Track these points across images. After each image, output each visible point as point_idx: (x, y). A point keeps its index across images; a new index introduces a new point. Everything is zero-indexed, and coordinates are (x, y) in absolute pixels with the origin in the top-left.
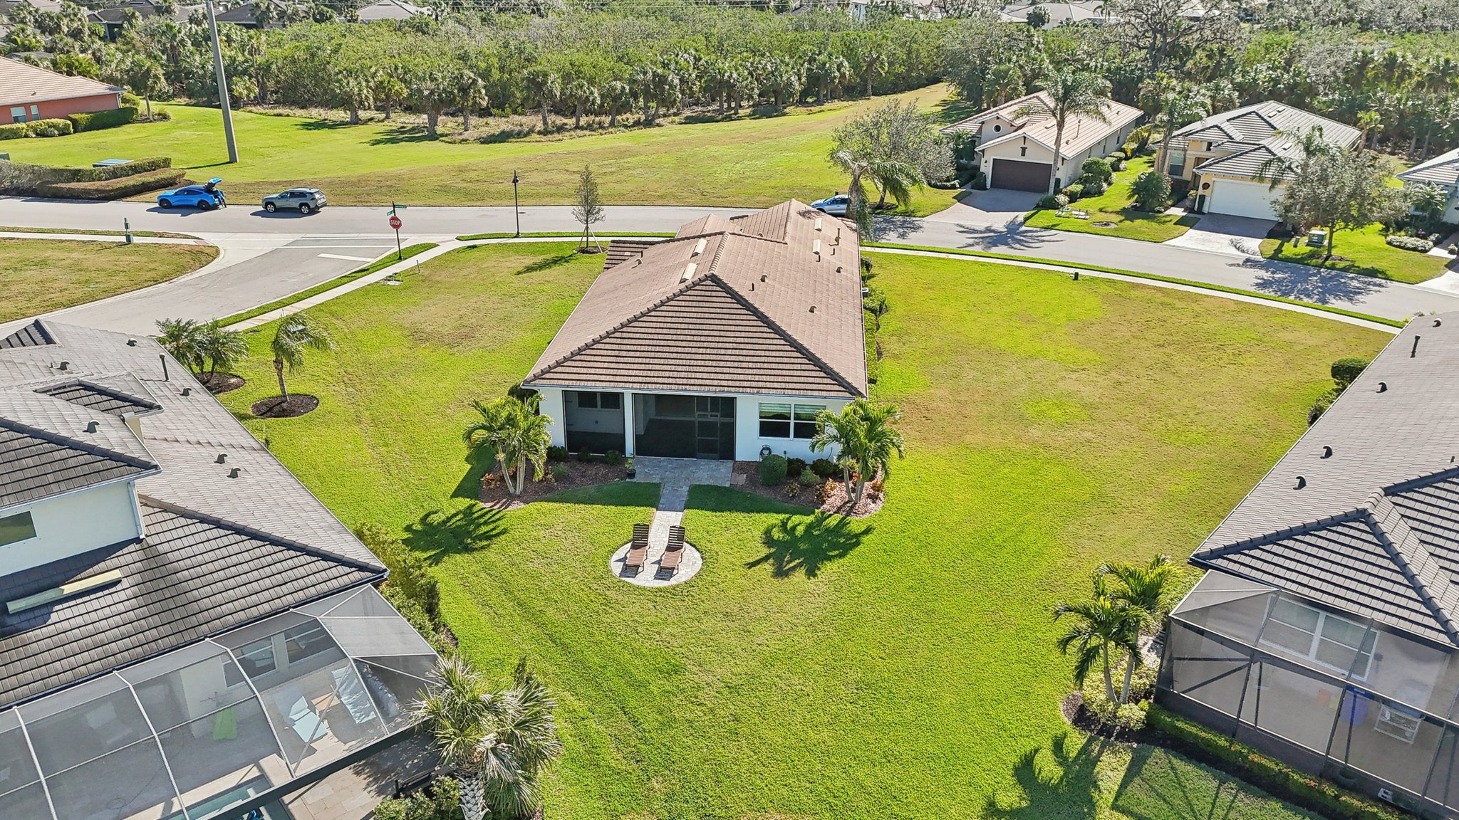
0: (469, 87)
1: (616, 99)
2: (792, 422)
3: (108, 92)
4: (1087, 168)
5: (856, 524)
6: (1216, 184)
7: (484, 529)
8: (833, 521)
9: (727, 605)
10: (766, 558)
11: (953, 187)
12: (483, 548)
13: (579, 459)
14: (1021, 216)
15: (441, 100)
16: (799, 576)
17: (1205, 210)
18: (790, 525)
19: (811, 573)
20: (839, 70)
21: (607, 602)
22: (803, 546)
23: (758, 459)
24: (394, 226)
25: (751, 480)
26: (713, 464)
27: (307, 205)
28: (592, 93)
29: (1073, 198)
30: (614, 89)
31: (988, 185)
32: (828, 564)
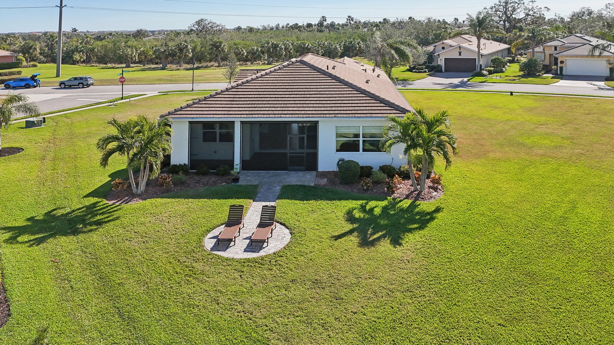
0: (184, 49)
2: (361, 139)
5: (425, 206)
6: (567, 61)
10: (351, 232)
11: (425, 72)
15: (169, 54)
17: (564, 73)
18: (368, 208)
19: (396, 242)
23: (335, 168)
24: (121, 82)
26: (300, 174)
27: (82, 83)
28: (243, 51)
29: (490, 72)
30: (253, 50)
31: (444, 71)
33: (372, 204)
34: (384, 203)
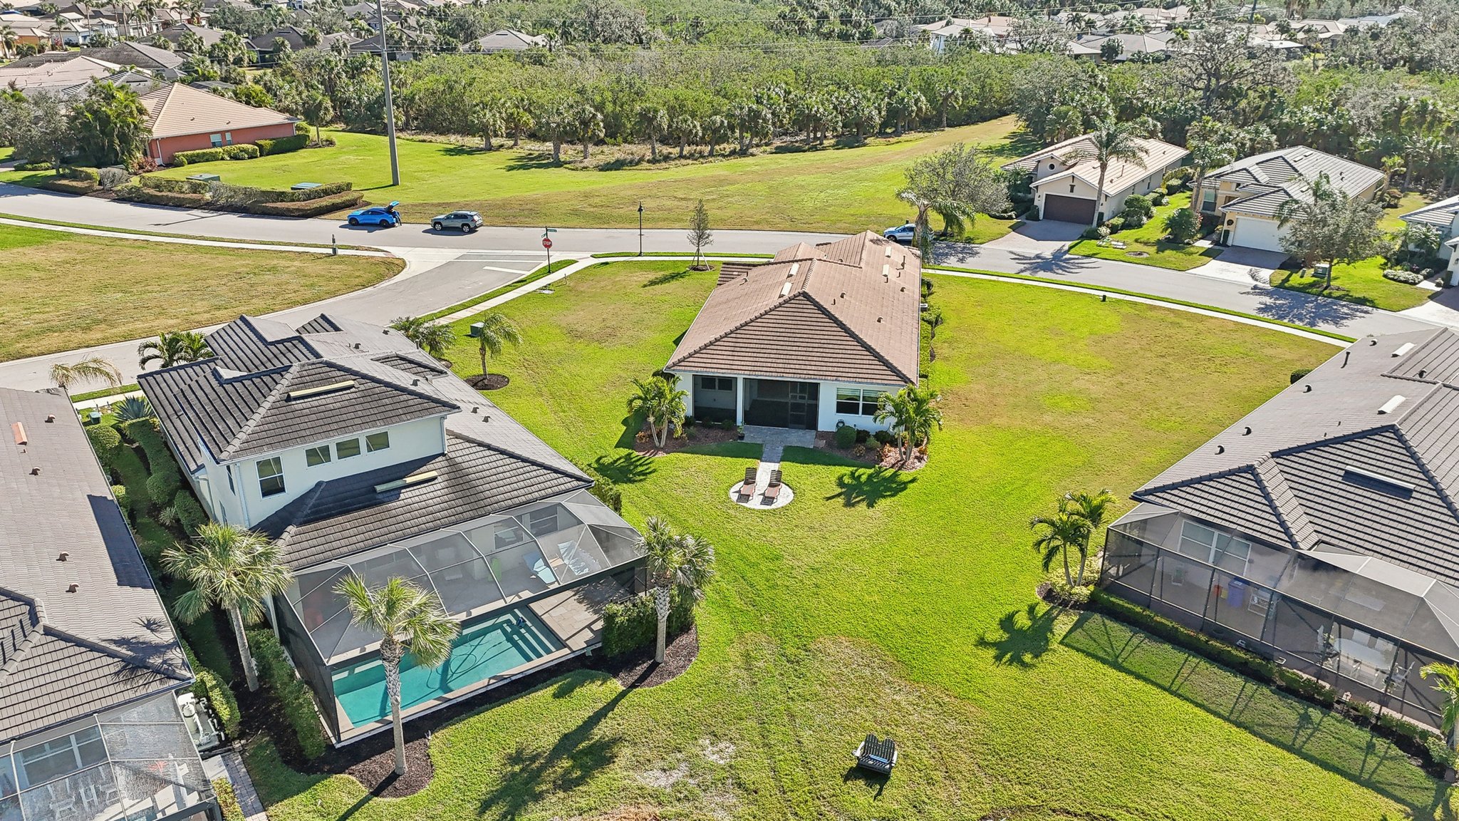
0: (590, 121)
1: (715, 131)
2: (861, 403)
3: (287, 121)
4: (1129, 203)
5: (904, 476)
6: (1240, 221)
7: (640, 469)
8: (888, 473)
9: (812, 522)
10: (839, 495)
11: (1010, 218)
12: (641, 480)
13: (702, 425)
14: (1068, 244)
15: (566, 132)
16: (862, 507)
17: (1230, 243)
18: (856, 474)
19: (870, 505)
20: (916, 104)
21: (729, 517)
22: (865, 488)
23: (834, 429)
24: (546, 246)
25: (829, 444)
26: (801, 432)
27: (468, 225)
28: (695, 126)
29: (1114, 230)
30: (714, 123)
31: (1041, 216)
32: (883, 500)
33: (861, 471)
34: (872, 471)
